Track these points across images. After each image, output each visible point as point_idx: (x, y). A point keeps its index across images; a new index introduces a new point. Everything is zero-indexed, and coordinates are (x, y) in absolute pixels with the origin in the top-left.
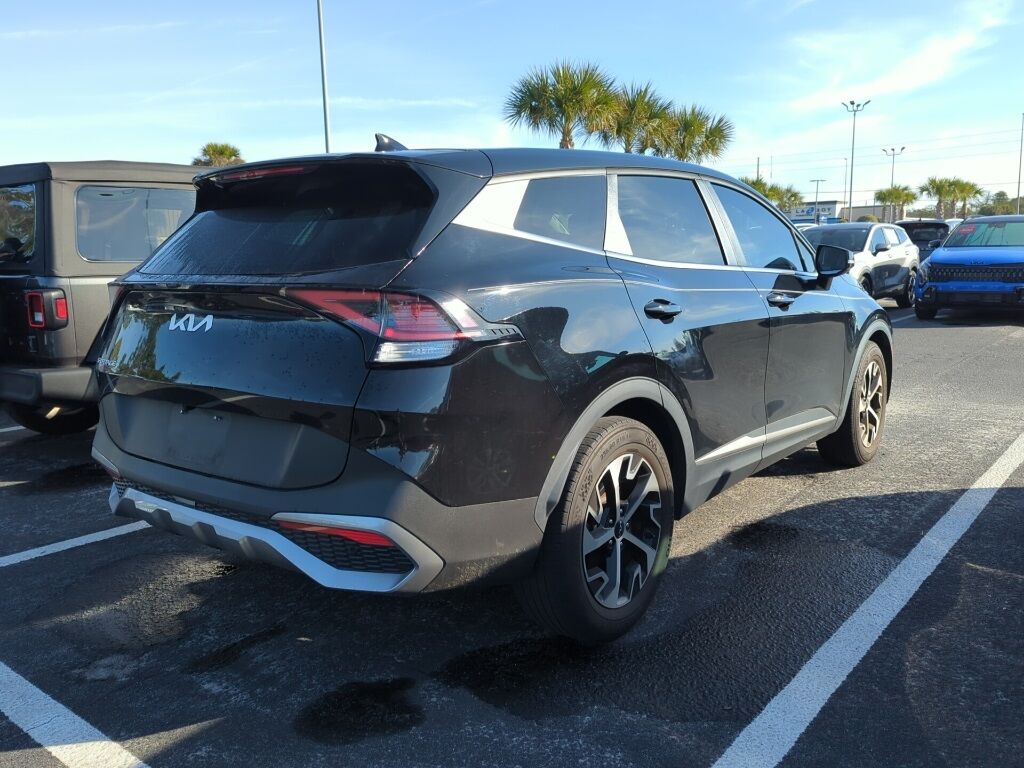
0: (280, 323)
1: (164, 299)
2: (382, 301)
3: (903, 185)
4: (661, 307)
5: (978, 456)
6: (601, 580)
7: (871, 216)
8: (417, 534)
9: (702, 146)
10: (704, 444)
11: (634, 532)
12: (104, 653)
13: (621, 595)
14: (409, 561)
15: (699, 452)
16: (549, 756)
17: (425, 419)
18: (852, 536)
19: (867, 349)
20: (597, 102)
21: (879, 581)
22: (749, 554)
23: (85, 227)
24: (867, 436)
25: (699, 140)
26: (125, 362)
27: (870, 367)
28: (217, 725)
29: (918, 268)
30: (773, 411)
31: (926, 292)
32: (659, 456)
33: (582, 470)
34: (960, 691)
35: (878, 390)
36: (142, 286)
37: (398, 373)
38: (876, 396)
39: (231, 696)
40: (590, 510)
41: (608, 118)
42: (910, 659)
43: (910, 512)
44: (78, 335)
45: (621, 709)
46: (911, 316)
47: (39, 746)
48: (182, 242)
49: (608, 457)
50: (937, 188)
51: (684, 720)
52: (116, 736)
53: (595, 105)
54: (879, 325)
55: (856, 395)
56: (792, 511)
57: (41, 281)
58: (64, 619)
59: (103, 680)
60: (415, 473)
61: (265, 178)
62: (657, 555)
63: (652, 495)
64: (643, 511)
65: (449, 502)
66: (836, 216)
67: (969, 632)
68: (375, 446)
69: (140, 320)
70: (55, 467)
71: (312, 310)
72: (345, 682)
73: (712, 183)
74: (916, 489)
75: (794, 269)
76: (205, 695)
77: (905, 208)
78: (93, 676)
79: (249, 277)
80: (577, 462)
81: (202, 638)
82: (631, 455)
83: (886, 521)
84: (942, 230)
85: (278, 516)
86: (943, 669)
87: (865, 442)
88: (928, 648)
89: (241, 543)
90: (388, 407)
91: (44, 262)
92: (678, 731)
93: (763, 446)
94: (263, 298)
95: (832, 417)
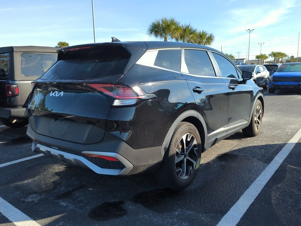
0: (84, 93)
1: (48, 87)
2: (115, 87)
3: (264, 54)
4: (198, 89)
5: (289, 133)
6: (180, 171)
7: (255, 63)
8: (125, 157)
9: (205, 42)
10: (210, 130)
11: (190, 157)
12: (31, 194)
13: (186, 175)
14: (123, 166)
15: (209, 133)
16: (166, 224)
17: (128, 123)
18: (254, 157)
19: (257, 102)
20: (175, 29)
21: (262, 171)
22: (223, 163)
23: (23, 66)
24: (257, 127)
25: (204, 40)
26: (36, 106)
27: (258, 107)
28: (65, 215)
29: (269, 78)
30: (229, 120)
31: (272, 85)
32: (197, 134)
33: (175, 138)
34: (288, 204)
35: (260, 114)
36: (41, 83)
37: (120, 109)
38: (259, 116)
39: (69, 207)
40: (177, 150)
41: (177, 34)
42: (273, 194)
43: (270, 150)
44: (22, 98)
45: (187, 210)
46: (267, 92)
47: (11, 222)
48: (54, 69)
49: (182, 134)
50: (274, 55)
51: (206, 213)
52: (35, 219)
53: (174, 30)
54: (260, 94)
55: (254, 115)
56: (235, 150)
57: (10, 82)
58: (18, 183)
59: (30, 202)
60: (125, 139)
61: (78, 50)
62: (196, 164)
63: (195, 146)
64: (192, 150)
65: (135, 148)
66: (244, 63)
67: (290, 186)
68: (113, 131)
69: (41, 93)
70: (15, 138)
71: (94, 90)
72: (103, 202)
73: (212, 52)
74: (272, 143)
75: (236, 78)
76: (61, 206)
77: (265, 61)
78: (27, 201)
79: (74, 80)
80: (173, 136)
81: (60, 189)
82: (189, 134)
83: (263, 153)
84: (276, 67)
85: (84, 152)
86: (283, 197)
87: (256, 129)
88: (278, 191)
89: (72, 160)
90: (116, 119)
91: (12, 76)
92: (204, 217)
93: (227, 131)
94: (78, 86)
95: (247, 122)
